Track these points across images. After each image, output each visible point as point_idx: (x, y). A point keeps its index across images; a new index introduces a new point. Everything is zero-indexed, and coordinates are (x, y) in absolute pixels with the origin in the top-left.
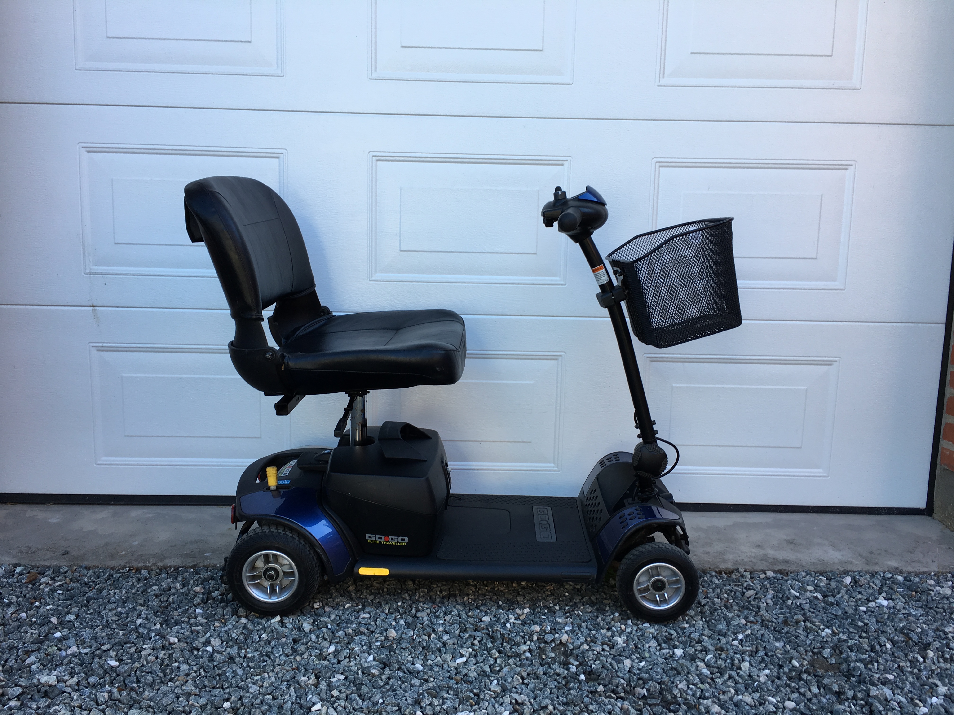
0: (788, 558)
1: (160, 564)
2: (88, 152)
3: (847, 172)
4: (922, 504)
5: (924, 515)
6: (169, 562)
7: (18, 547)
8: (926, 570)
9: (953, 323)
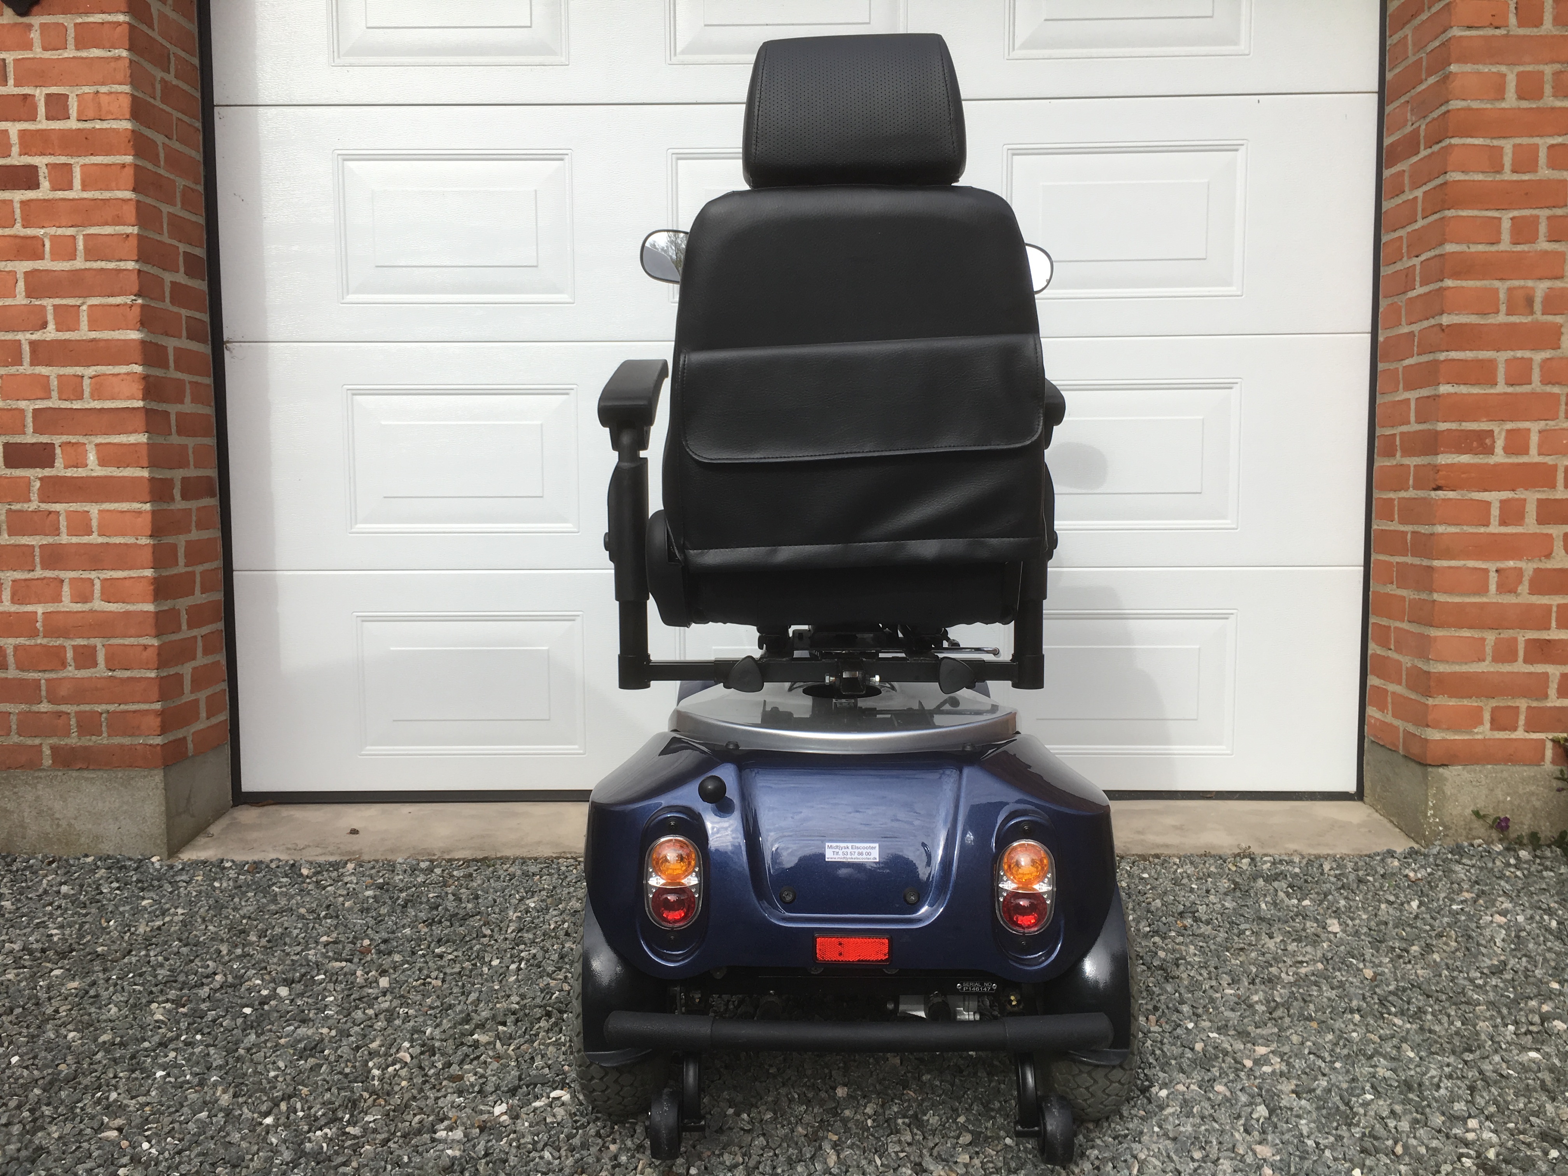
0: (1173, 843)
1: (447, 857)
2: (353, 394)
4: (1352, 787)
5: (1354, 800)
6: (457, 855)
7: (283, 844)
8: (1331, 852)
9: (1372, 565)
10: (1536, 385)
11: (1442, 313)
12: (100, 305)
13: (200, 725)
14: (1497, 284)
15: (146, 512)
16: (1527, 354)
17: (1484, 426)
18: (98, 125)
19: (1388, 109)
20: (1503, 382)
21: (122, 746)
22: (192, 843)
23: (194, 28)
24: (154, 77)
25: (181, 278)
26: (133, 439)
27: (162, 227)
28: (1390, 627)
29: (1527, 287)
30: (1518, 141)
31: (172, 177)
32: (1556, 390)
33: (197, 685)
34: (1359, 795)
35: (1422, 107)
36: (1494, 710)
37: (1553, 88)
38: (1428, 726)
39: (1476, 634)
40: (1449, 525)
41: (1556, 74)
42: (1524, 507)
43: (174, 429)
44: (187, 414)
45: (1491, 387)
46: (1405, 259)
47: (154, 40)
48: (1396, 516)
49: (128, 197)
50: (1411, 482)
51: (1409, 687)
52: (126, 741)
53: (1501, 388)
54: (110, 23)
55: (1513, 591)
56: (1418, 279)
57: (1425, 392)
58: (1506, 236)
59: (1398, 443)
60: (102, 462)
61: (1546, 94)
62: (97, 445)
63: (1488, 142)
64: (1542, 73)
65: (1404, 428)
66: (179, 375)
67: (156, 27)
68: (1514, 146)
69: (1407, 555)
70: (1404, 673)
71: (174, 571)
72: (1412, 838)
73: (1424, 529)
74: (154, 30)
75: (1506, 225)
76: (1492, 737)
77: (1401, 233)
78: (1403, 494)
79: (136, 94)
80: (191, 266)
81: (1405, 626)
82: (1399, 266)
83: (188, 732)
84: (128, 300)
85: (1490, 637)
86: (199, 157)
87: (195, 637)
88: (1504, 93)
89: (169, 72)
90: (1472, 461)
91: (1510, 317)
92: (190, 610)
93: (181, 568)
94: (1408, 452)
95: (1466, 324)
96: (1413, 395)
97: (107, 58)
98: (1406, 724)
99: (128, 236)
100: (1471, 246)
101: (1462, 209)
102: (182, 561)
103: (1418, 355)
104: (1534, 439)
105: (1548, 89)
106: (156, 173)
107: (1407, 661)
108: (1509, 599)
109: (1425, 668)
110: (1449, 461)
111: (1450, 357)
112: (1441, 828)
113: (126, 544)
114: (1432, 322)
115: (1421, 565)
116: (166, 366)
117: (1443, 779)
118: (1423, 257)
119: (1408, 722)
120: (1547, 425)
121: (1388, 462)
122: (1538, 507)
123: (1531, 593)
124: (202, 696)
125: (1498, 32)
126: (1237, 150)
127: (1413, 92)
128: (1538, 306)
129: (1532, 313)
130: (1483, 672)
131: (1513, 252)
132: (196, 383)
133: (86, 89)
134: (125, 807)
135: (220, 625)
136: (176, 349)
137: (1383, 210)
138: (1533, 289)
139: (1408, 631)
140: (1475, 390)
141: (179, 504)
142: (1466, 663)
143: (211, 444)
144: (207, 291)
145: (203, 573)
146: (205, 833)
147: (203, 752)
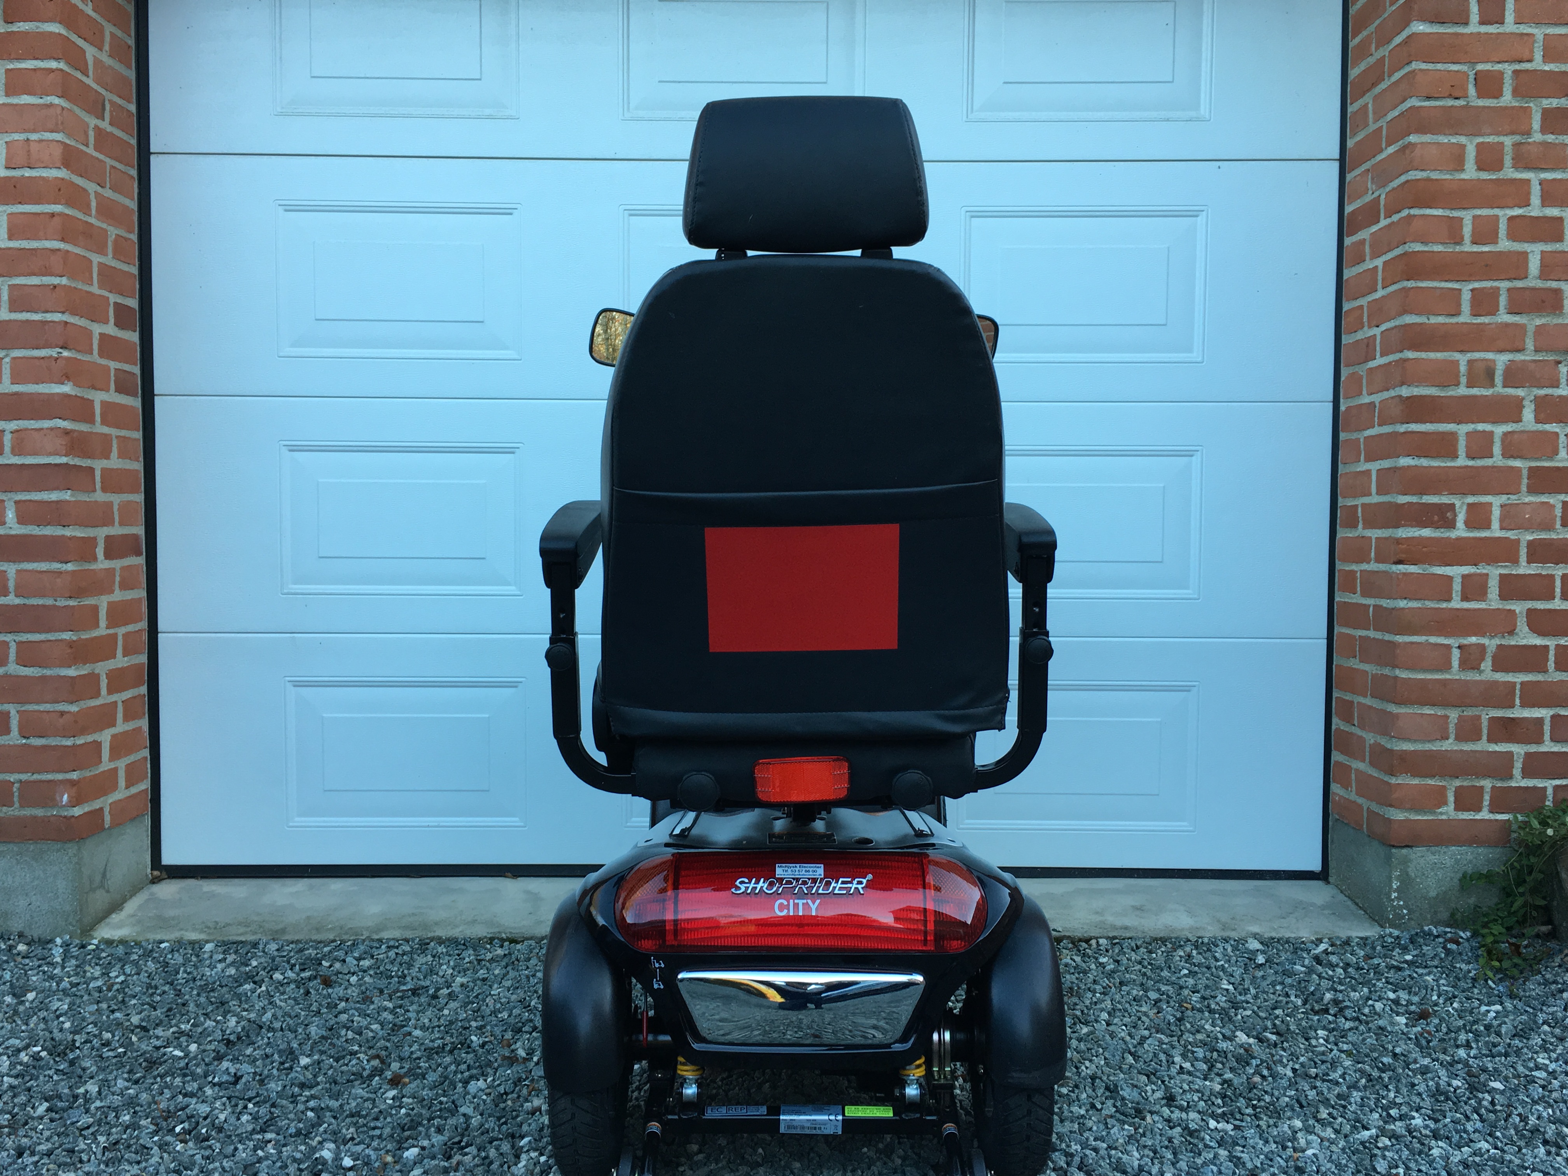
0: (1129, 925)
1: (376, 937)
2: (290, 451)
3: (1194, 458)
4: (1317, 866)
5: (1319, 879)
6: (388, 935)
7: (203, 923)
8: (1292, 936)
9: (1335, 638)
10: (1497, 459)
11: (1402, 384)
12: (24, 357)
13: (120, 794)
14: (1457, 356)
15: (67, 572)
16: (1487, 427)
17: (1445, 499)
18: (28, 173)
19: (1349, 177)
20: (1464, 454)
21: (35, 818)
22: (107, 920)
23: (131, 75)
24: (88, 125)
25: (110, 329)
26: (54, 496)
27: (92, 277)
28: (1352, 702)
29: (1486, 360)
30: (1478, 212)
31: (104, 226)
32: (1517, 463)
33: (116, 752)
34: (1322, 875)
35: (1382, 175)
36: (1458, 792)
37: (1513, 159)
38: (1391, 806)
39: (1440, 712)
40: (1411, 599)
41: (1516, 145)
42: (1487, 584)
43: (98, 485)
44: (112, 469)
45: (1451, 461)
46: (1366, 328)
47: (89, 86)
48: (1359, 589)
49: (57, 247)
50: (1373, 554)
51: (1372, 764)
52: (39, 812)
53: (1462, 461)
54: (40, 69)
55: (1476, 668)
56: (1378, 348)
57: (1386, 464)
58: (1466, 307)
59: (1360, 514)
60: (22, 520)
61: (1506, 166)
62: (16, 502)
63: (1447, 213)
64: (1502, 143)
65: (1366, 500)
66: (106, 430)
67: (91, 73)
68: (1474, 217)
69: (1369, 629)
70: (1367, 749)
71: (95, 633)
72: (1376, 921)
73: (1385, 603)
74: (88, 77)
75: (1466, 296)
76: (1456, 818)
77: (1363, 302)
78: (1365, 566)
79: (68, 142)
80: (122, 317)
81: (1368, 701)
82: (1360, 335)
83: (105, 803)
84: (53, 352)
85: (1453, 715)
86: (133, 205)
87: (116, 702)
88: (1464, 165)
89: (104, 120)
90: (1433, 535)
91: (1471, 389)
92: (111, 675)
93: (102, 630)
94: (1369, 525)
95: (1425, 396)
96: (1374, 467)
97: (38, 105)
98: (1369, 803)
99: (55, 287)
100: (1431, 317)
101: (1422, 280)
102: (103, 623)
103: (1379, 425)
104: (1496, 513)
105: (1508, 161)
106: (87, 222)
107: (1370, 738)
108: (1471, 676)
109: (1389, 746)
110: (1410, 535)
111: (1410, 430)
112: (1405, 911)
113: (44, 606)
114: (1392, 393)
115: (1382, 640)
116: (91, 420)
117: (1406, 861)
118: (1383, 327)
119: (1372, 801)
120: (1509, 499)
121: (1351, 534)
122: (1500, 582)
123: (1495, 669)
124: (121, 764)
125: (1458, 103)
126: (1197, 216)
127: (1373, 161)
128: (1498, 379)
129: (1493, 385)
130: (1446, 750)
131: (1474, 324)
132: (124, 437)
133: (16, 136)
134: (36, 883)
135: (144, 690)
136: (104, 403)
137: (1345, 278)
138: (1494, 361)
139: (1370, 707)
140: (1435, 463)
141: (102, 564)
142: (1429, 741)
143: (138, 500)
144: (138, 343)
145: (126, 636)
146: (121, 910)
147: (120, 824)
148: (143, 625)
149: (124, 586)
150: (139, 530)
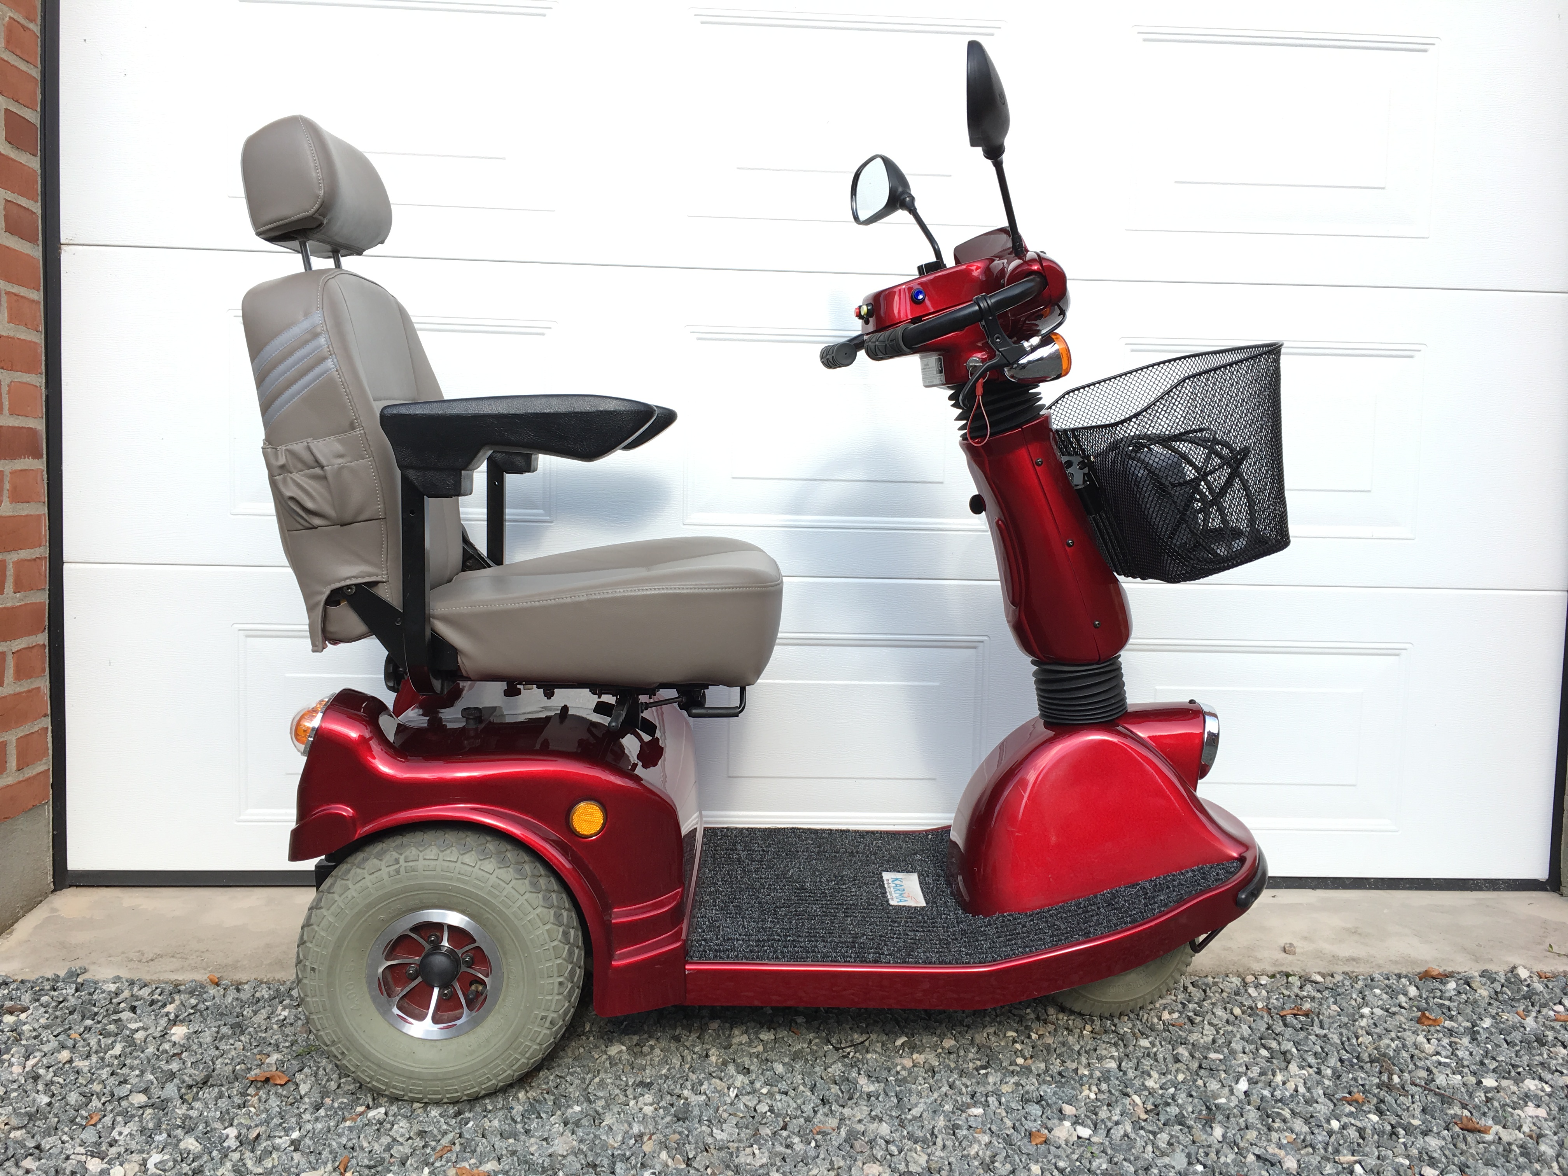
3: (1412, 361)
4: (1541, 874)
5: (1546, 890)
13: (9, 777)
25: (1, 145)
33: (4, 721)
34: (1553, 885)
80: (17, 132)
87: (3, 654)
124: (11, 737)
126: (1425, 51)
132: (16, 295)
135: (42, 638)
143: (38, 384)
144: (39, 172)
145: (18, 564)
146: (11, 933)
147: (9, 818)
148: (43, 551)
149: (17, 497)
150: (39, 425)
